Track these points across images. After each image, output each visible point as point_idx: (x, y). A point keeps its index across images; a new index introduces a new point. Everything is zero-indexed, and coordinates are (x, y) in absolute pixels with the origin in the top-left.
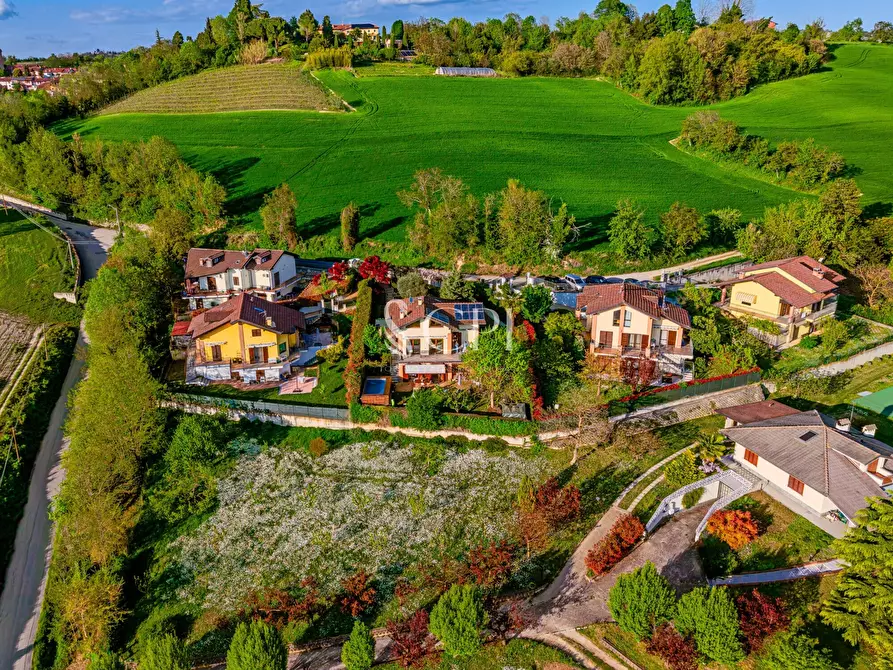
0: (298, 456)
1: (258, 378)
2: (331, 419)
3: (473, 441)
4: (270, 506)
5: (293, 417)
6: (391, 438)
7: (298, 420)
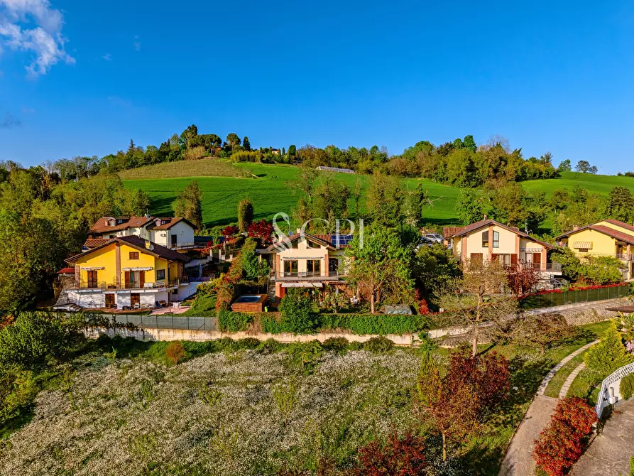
0: (152, 366)
1: (132, 303)
2: (198, 330)
3: (355, 343)
4: (97, 416)
5: (156, 331)
6: (262, 346)
7: (161, 333)
